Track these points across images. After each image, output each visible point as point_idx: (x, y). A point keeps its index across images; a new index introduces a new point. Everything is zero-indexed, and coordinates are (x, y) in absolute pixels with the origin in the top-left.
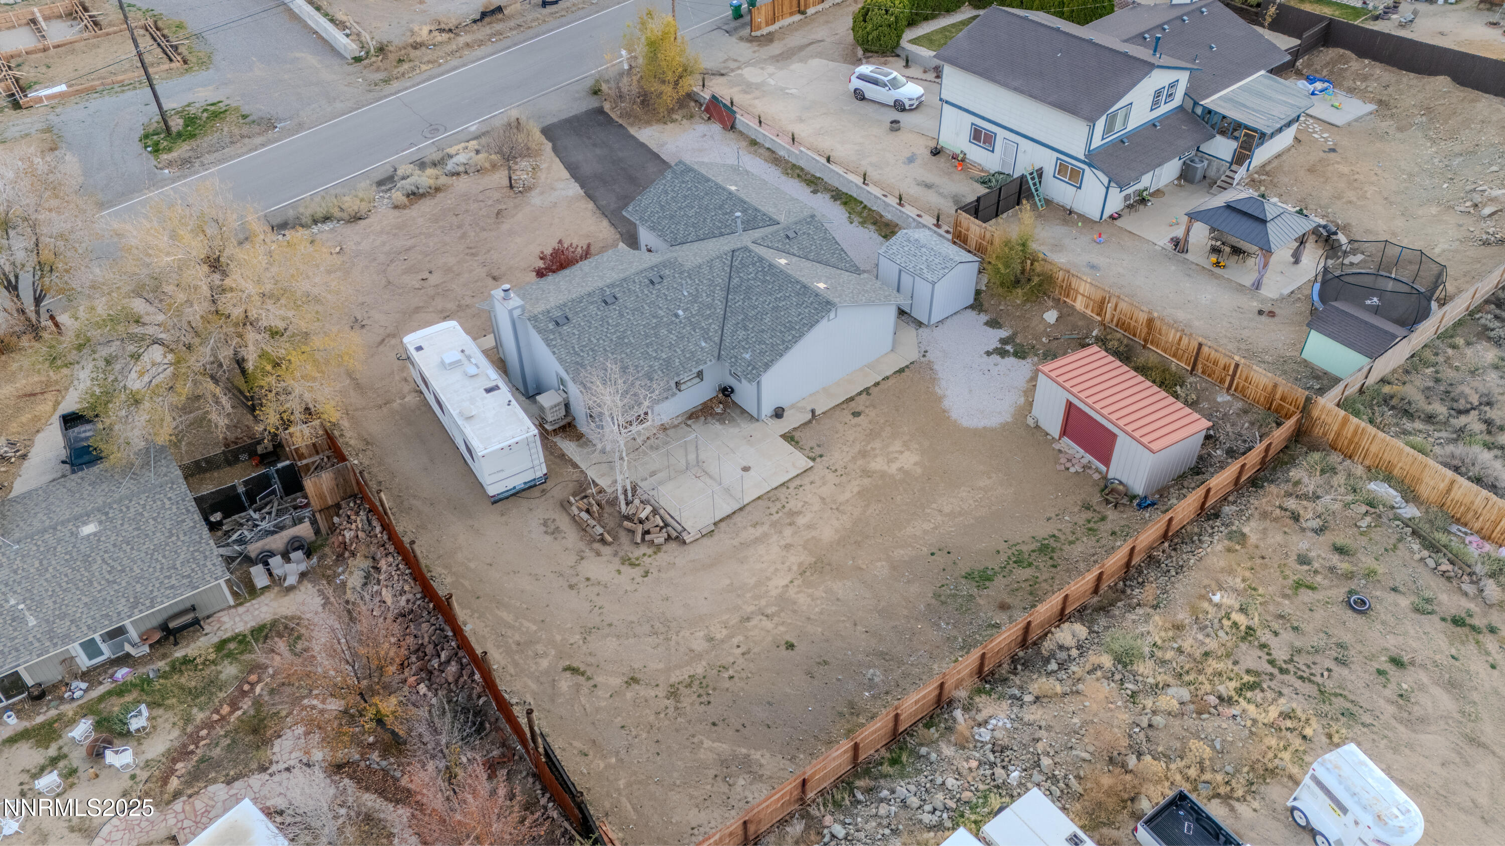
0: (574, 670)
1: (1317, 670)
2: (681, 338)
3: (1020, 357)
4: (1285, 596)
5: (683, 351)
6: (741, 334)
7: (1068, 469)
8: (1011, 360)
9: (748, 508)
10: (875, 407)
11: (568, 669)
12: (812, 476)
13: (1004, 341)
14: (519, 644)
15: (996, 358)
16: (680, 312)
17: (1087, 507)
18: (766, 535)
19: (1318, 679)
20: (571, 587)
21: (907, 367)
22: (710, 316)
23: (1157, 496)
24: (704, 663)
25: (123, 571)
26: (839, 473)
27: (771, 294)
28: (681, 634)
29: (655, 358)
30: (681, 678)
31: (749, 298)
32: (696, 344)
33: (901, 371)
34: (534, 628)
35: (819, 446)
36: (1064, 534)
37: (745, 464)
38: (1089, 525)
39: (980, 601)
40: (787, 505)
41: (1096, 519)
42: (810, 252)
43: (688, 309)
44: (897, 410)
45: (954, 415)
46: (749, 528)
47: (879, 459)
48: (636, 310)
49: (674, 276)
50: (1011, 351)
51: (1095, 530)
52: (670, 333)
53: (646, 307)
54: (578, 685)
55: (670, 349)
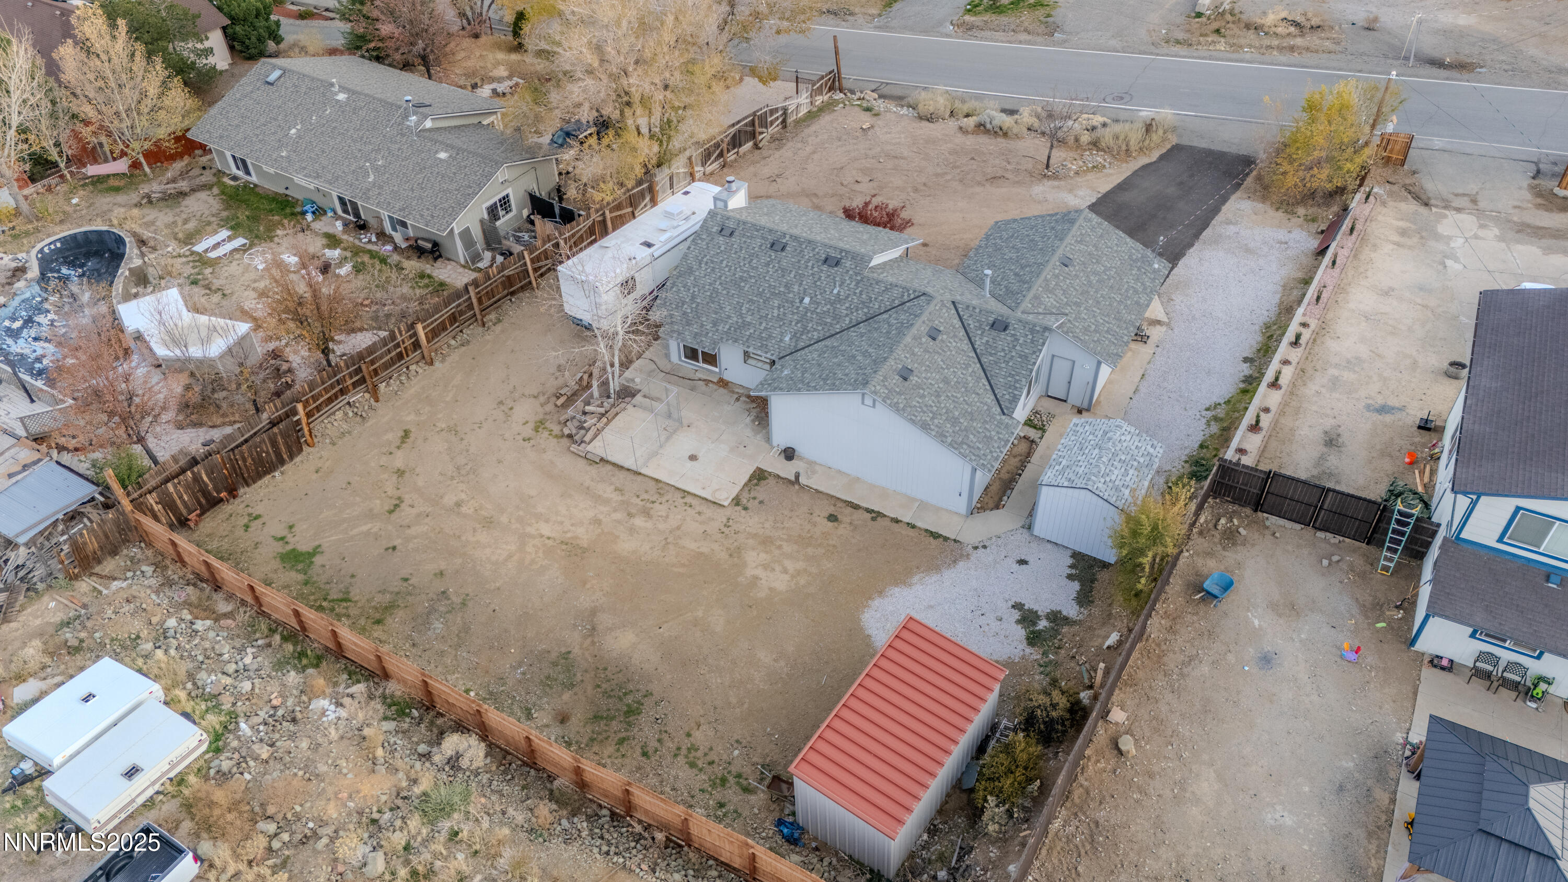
2: (780, 318)
3: (1028, 638)
5: (766, 328)
6: (814, 355)
8: (1020, 633)
9: (639, 478)
10: (854, 530)
11: (407, 432)
12: (709, 511)
13: (1056, 618)
14: (428, 397)
15: (1015, 615)
16: (807, 300)
18: (607, 501)
20: (500, 403)
21: (946, 539)
22: (825, 323)
23: (814, 845)
26: (725, 530)
27: (870, 345)
28: (461, 485)
29: (741, 315)
31: (863, 336)
32: (782, 334)
33: (935, 535)
34: (448, 399)
35: (761, 502)
36: (706, 754)
37: (700, 455)
38: (731, 779)
39: (566, 696)
40: (657, 505)
41: (745, 783)
42: (991, 355)
43: (818, 304)
44: (859, 550)
45: (877, 603)
46: (613, 487)
47: (763, 556)
48: (783, 270)
49: (847, 272)
50: (1039, 628)
51: (723, 784)
52: (779, 308)
53: (792, 275)
54: (389, 444)
55: (760, 317)
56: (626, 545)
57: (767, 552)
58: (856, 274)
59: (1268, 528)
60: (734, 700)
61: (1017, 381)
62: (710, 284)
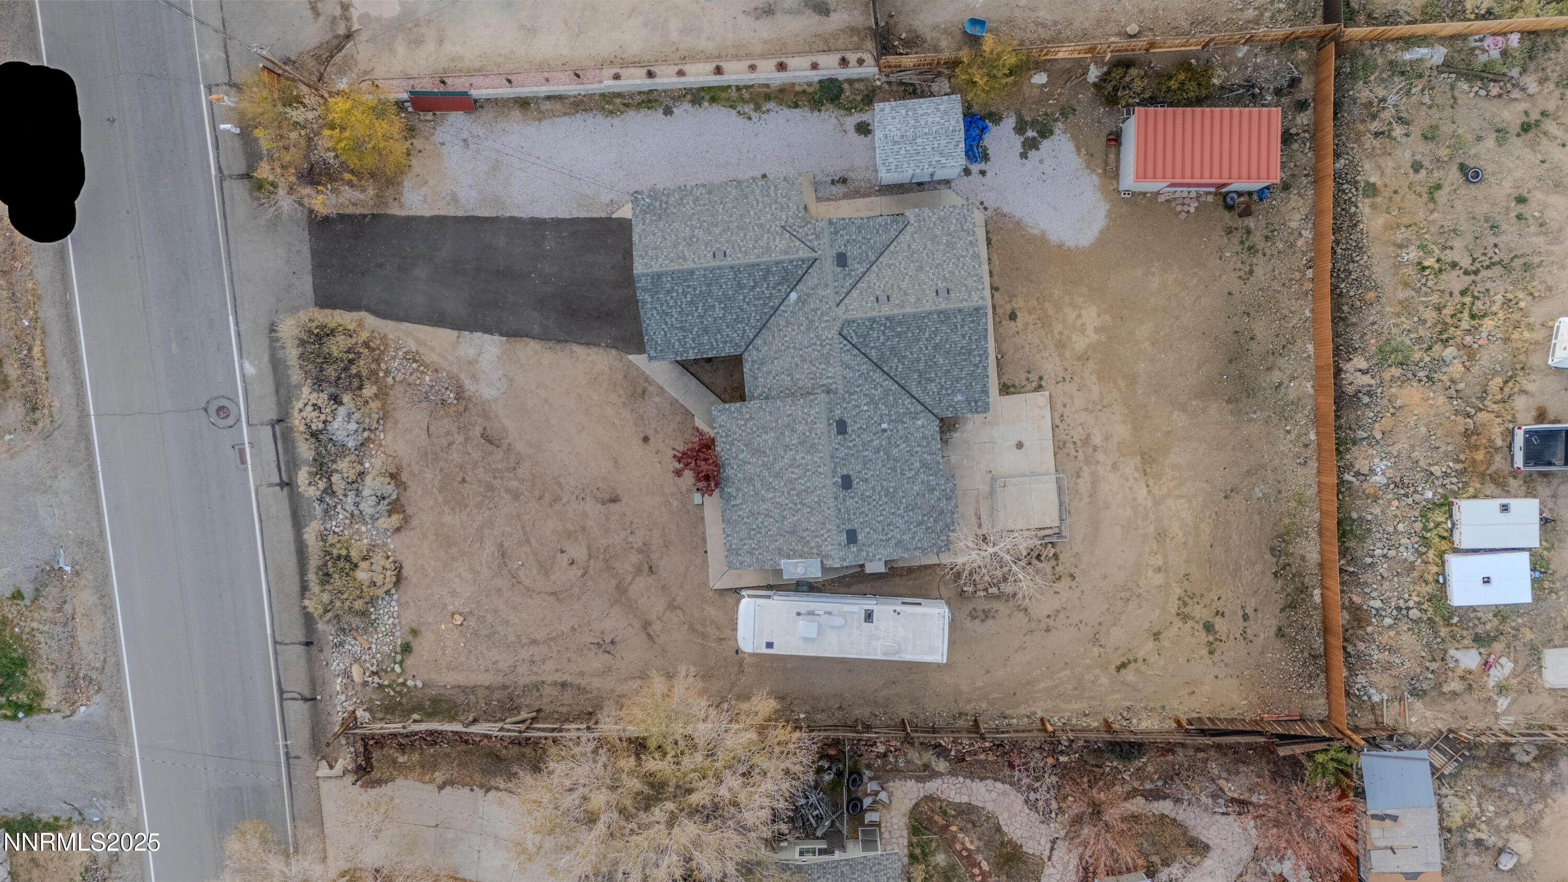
0: (1123, 666)
1: (1490, 253)
2: (906, 439)
3: (1048, 135)
4: (1432, 212)
5: (919, 445)
6: (933, 387)
7: (1188, 212)
8: (1045, 144)
9: (1061, 468)
10: (1015, 296)
11: (1118, 669)
12: (1061, 401)
14: (1076, 689)
15: (1032, 154)
16: (884, 426)
17: (1229, 231)
18: (1094, 474)
19: (1496, 259)
20: (1048, 630)
21: (987, 233)
22: (895, 399)
24: (1174, 585)
26: (1068, 379)
27: (919, 340)
28: (1141, 584)
29: (916, 474)
30: (1176, 606)
31: (904, 357)
32: (918, 429)
33: (989, 240)
34: (1068, 672)
35: (1029, 372)
36: (1240, 270)
37: (1014, 443)
38: (1246, 246)
40: (1074, 440)
41: (1245, 236)
42: (867, 255)
43: (881, 416)
44: (1031, 281)
45: (1070, 243)
46: (1078, 481)
47: (1074, 339)
48: (865, 464)
49: (845, 408)
50: (1035, 134)
51: (1253, 247)
52: (898, 446)
53: (866, 453)
54: (1137, 669)
55: (913, 456)
56: (1122, 431)
57: (1070, 339)
58: (844, 400)
59: (887, 23)
60: (1195, 280)
61: (880, 225)
62: (903, 517)
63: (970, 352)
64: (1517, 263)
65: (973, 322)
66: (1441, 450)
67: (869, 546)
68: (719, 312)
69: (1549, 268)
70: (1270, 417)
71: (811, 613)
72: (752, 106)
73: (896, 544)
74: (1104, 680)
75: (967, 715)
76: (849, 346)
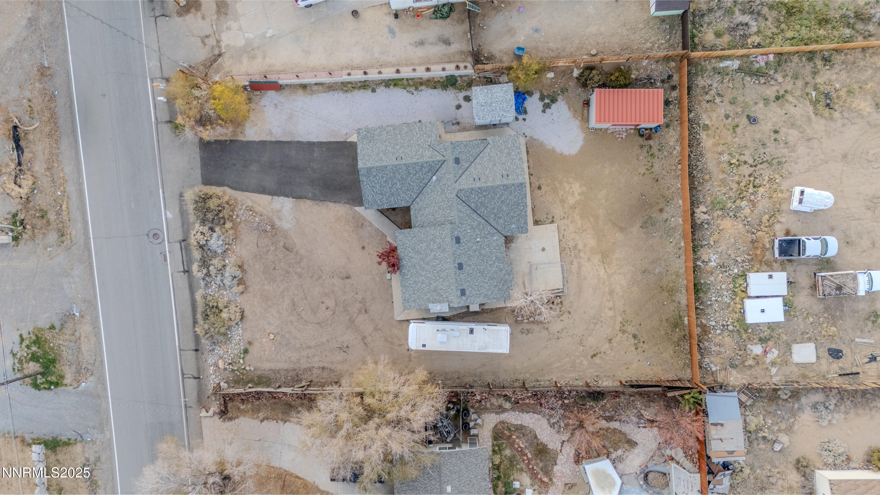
0: (594, 355)
1: (762, 157)
2: (489, 246)
3: (555, 102)
4: (735, 138)
5: (495, 249)
6: (501, 221)
7: (622, 138)
8: (554, 106)
9: (563, 260)
10: (540, 178)
11: (592, 357)
12: (563, 228)
13: (542, 99)
14: (572, 367)
15: (548, 110)
16: (478, 240)
17: (642, 147)
18: (579, 263)
19: (765, 159)
20: (558, 339)
21: (527, 148)
22: (483, 227)
24: (618, 316)
25: (470, 481)
26: (566, 218)
27: (494, 199)
28: (602, 316)
29: (494, 262)
30: (619, 326)
31: (487, 207)
32: (494, 241)
33: (528, 152)
34: (568, 359)
35: (547, 214)
36: (647, 165)
37: (541, 248)
38: (650, 154)
39: (654, 216)
40: (570, 247)
41: (649, 149)
42: (469, 159)
43: (477, 235)
44: (548, 171)
45: (566, 153)
46: (572, 266)
47: (569, 198)
48: (469, 258)
49: (459, 231)
50: (549, 101)
51: (653, 154)
52: (485, 249)
53: (470, 252)
54: (601, 357)
55: (491, 254)
56: (592, 243)
57: (567, 198)
58: (459, 227)
59: (478, 49)
60: (626, 170)
61: (476, 145)
62: (487, 283)
63: (518, 204)
64: (775, 161)
65: (519, 190)
66: (741, 249)
67: (471, 297)
68: (399, 186)
69: (790, 164)
70: (662, 235)
71: (444, 330)
72: (414, 88)
73: (484, 296)
74: (585, 363)
75: (519, 380)
76: (461, 202)
